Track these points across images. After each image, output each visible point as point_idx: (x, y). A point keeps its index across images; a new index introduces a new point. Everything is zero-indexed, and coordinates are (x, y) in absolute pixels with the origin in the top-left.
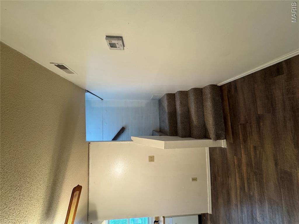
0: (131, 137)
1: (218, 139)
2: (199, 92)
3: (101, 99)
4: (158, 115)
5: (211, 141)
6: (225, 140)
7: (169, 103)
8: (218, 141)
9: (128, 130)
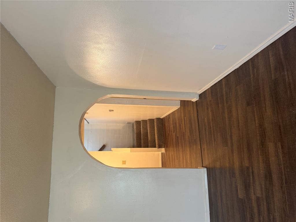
0: (112, 148)
1: (160, 148)
2: (152, 121)
3: (88, 122)
4: (132, 136)
5: (156, 148)
6: (164, 148)
7: (137, 127)
8: (160, 149)
9: (108, 147)
